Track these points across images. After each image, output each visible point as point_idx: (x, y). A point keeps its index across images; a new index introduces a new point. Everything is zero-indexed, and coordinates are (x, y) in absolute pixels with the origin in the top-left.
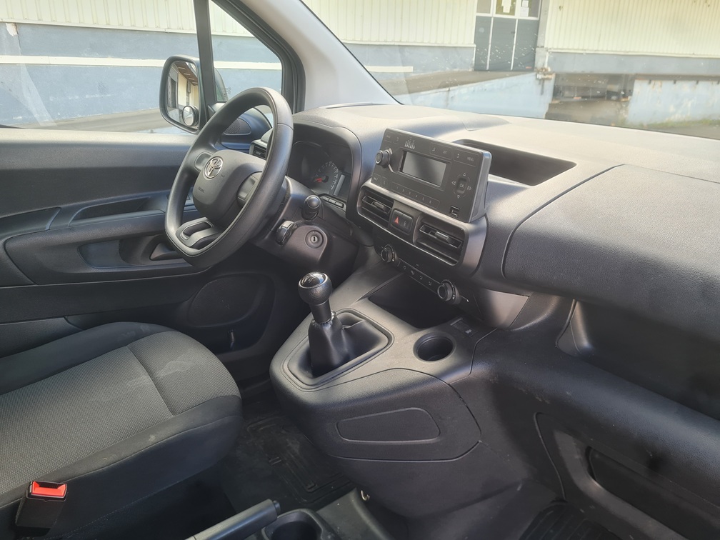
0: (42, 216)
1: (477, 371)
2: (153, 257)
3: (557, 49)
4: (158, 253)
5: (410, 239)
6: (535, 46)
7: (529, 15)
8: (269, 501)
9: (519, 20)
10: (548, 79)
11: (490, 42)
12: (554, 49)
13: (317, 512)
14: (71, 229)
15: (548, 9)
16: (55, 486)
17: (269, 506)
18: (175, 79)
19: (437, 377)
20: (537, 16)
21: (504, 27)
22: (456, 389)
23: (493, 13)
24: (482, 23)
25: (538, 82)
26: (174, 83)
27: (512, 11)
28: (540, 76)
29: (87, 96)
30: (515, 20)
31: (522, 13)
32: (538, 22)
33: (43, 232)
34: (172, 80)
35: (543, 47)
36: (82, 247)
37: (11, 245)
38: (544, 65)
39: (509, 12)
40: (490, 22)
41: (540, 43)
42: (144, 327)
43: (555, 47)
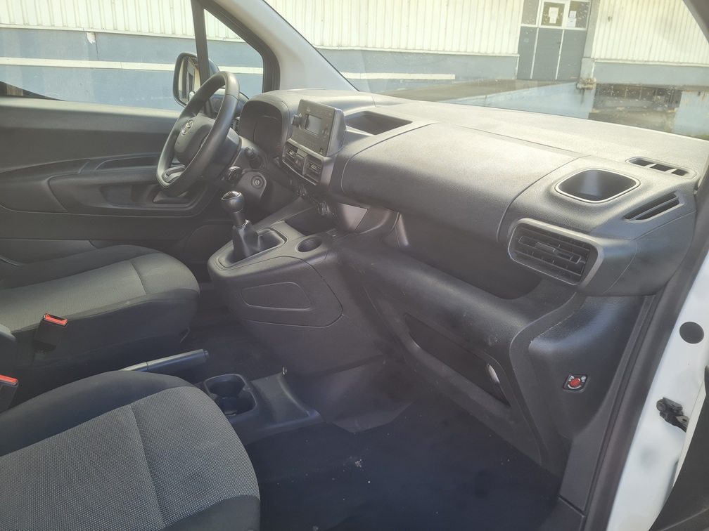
0: (76, 165)
1: (330, 257)
2: (155, 200)
3: (605, 59)
4: (157, 199)
5: (301, 173)
6: (582, 56)
7: (577, 26)
8: (202, 350)
9: (566, 30)
10: (588, 89)
11: (535, 52)
12: (601, 59)
13: (252, 382)
14: (96, 175)
15: (596, 20)
16: (61, 319)
17: (200, 353)
18: (192, 74)
19: (305, 260)
20: (584, 27)
21: (550, 37)
22: (316, 269)
23: (538, 24)
24: (526, 34)
25: (578, 91)
26: (191, 77)
27: (559, 22)
28: (580, 86)
29: (152, 98)
30: (562, 30)
31: (569, 23)
32: (585, 34)
33: (76, 175)
34: (190, 75)
35: (589, 57)
36: (104, 188)
37: (53, 182)
38: (589, 75)
39: (555, 22)
40: (536, 33)
41: (586, 54)
42: (143, 249)
43: (603, 57)
